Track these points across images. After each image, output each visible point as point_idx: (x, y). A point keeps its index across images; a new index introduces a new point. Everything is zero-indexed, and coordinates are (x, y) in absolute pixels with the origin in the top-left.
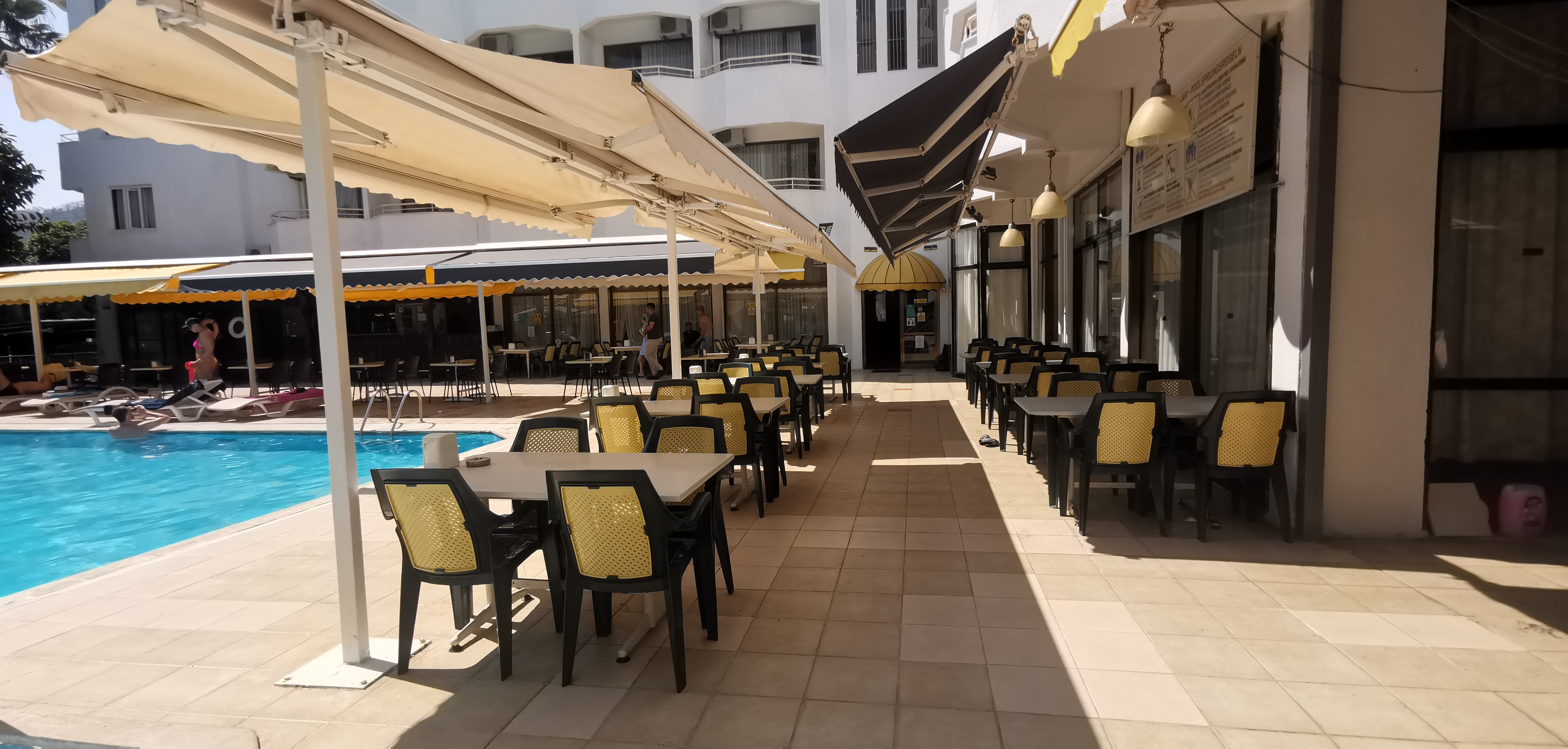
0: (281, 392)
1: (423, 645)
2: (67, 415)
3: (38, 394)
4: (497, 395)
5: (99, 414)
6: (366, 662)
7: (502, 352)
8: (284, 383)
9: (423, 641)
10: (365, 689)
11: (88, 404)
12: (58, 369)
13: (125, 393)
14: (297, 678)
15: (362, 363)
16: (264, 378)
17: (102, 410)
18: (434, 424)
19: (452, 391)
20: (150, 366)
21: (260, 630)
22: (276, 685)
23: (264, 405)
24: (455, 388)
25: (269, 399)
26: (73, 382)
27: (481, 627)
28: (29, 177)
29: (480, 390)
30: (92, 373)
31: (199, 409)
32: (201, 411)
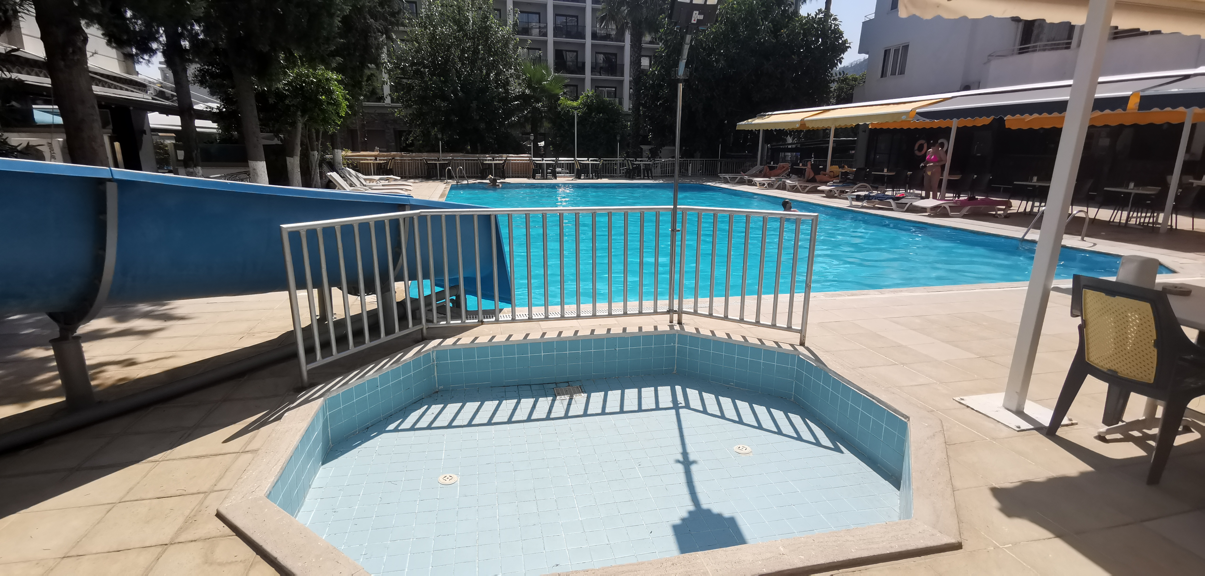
0: (961, 198)
1: (1070, 422)
2: (836, 197)
3: (825, 183)
4: (1174, 227)
5: (853, 199)
6: (1020, 413)
7: (1192, 184)
8: (964, 192)
9: (1070, 420)
10: (1018, 431)
11: (847, 192)
12: (836, 168)
13: (866, 187)
14: (969, 400)
15: (1036, 181)
16: (953, 187)
17: (855, 197)
18: (1095, 244)
19: (1121, 216)
20: (883, 171)
21: (945, 361)
22: (954, 399)
23: (950, 207)
24: (1125, 214)
25: (954, 203)
26: (842, 178)
27: (1130, 432)
28: (844, 48)
29: (1155, 219)
30: (851, 173)
31: (907, 204)
32: (908, 205)
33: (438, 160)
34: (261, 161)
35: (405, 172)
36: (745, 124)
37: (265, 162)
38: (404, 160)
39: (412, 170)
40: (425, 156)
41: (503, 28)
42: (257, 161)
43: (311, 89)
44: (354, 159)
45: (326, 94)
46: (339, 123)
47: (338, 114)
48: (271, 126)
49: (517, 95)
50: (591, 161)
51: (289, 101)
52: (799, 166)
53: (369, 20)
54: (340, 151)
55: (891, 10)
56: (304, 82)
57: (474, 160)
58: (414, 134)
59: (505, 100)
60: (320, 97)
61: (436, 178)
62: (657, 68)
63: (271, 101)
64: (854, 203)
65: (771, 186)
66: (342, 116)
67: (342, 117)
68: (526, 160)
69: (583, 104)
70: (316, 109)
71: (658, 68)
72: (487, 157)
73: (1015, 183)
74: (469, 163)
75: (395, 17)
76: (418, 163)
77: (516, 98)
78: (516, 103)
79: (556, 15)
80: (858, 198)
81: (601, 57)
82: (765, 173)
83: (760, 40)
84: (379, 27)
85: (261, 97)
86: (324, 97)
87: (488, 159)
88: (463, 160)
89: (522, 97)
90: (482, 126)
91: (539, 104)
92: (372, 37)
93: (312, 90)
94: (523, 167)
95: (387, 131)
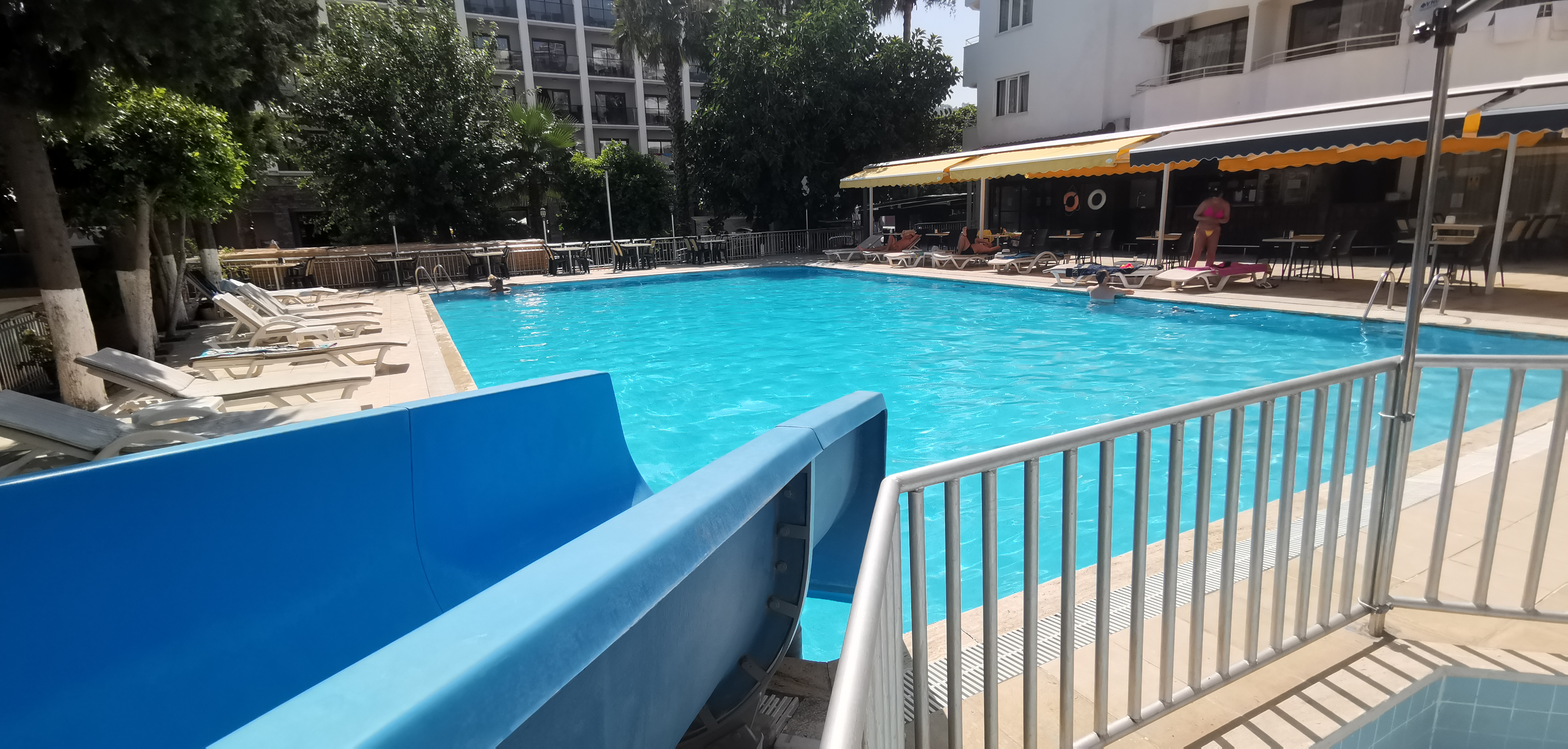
13: (1050, 257)
15: (1292, 237)
17: (1064, 272)
18: (1468, 319)
20: (1065, 234)
23: (1208, 278)
28: (953, 78)
30: (1015, 238)
31: (1143, 277)
32: (1144, 279)
33: (394, 256)
34: (73, 288)
35: (336, 279)
36: (853, 181)
37: (82, 290)
38: (329, 259)
39: (348, 274)
40: (364, 251)
41: (477, 51)
42: (61, 289)
43: (167, 139)
44: (243, 263)
45: (201, 147)
46: (229, 202)
47: (227, 185)
48: (81, 212)
49: (507, 151)
50: (635, 242)
51: (121, 164)
52: (934, 233)
53: (263, 21)
54: (214, 251)
55: (1000, 32)
56: (151, 125)
57: (454, 253)
58: (336, 215)
59: (491, 159)
60: (190, 154)
61: (395, 286)
62: (715, 108)
63: (80, 164)
64: (1063, 280)
65: (910, 262)
66: (235, 188)
67: (235, 191)
68: (537, 248)
69: (607, 161)
70: (181, 177)
71: (717, 107)
72: (473, 247)
73: (1264, 240)
74: (445, 258)
75: (307, 19)
76: (354, 263)
77: (508, 156)
78: (508, 163)
79: (533, 40)
80: (1069, 273)
81: (602, 99)
82: (891, 246)
83: (852, 68)
84: (283, 34)
85: (57, 154)
86: (197, 154)
87: (476, 249)
88: (435, 253)
89: (513, 154)
90: (459, 200)
91: (542, 163)
92: (270, 49)
93: (169, 141)
94: (534, 258)
95: (276, 214)
